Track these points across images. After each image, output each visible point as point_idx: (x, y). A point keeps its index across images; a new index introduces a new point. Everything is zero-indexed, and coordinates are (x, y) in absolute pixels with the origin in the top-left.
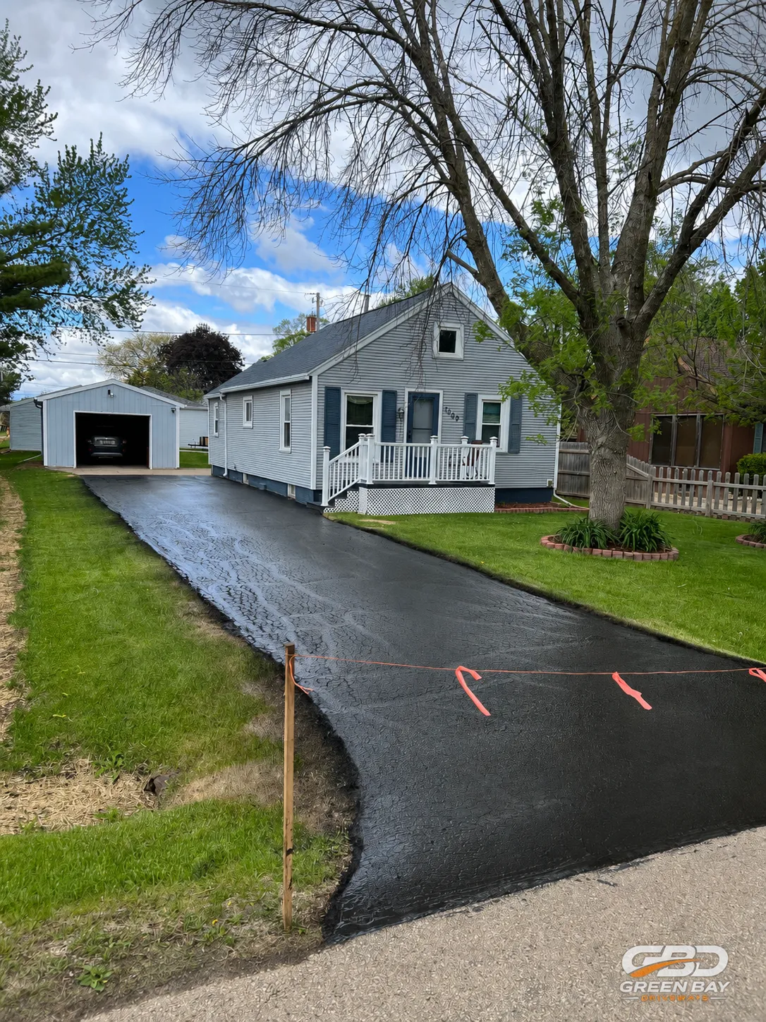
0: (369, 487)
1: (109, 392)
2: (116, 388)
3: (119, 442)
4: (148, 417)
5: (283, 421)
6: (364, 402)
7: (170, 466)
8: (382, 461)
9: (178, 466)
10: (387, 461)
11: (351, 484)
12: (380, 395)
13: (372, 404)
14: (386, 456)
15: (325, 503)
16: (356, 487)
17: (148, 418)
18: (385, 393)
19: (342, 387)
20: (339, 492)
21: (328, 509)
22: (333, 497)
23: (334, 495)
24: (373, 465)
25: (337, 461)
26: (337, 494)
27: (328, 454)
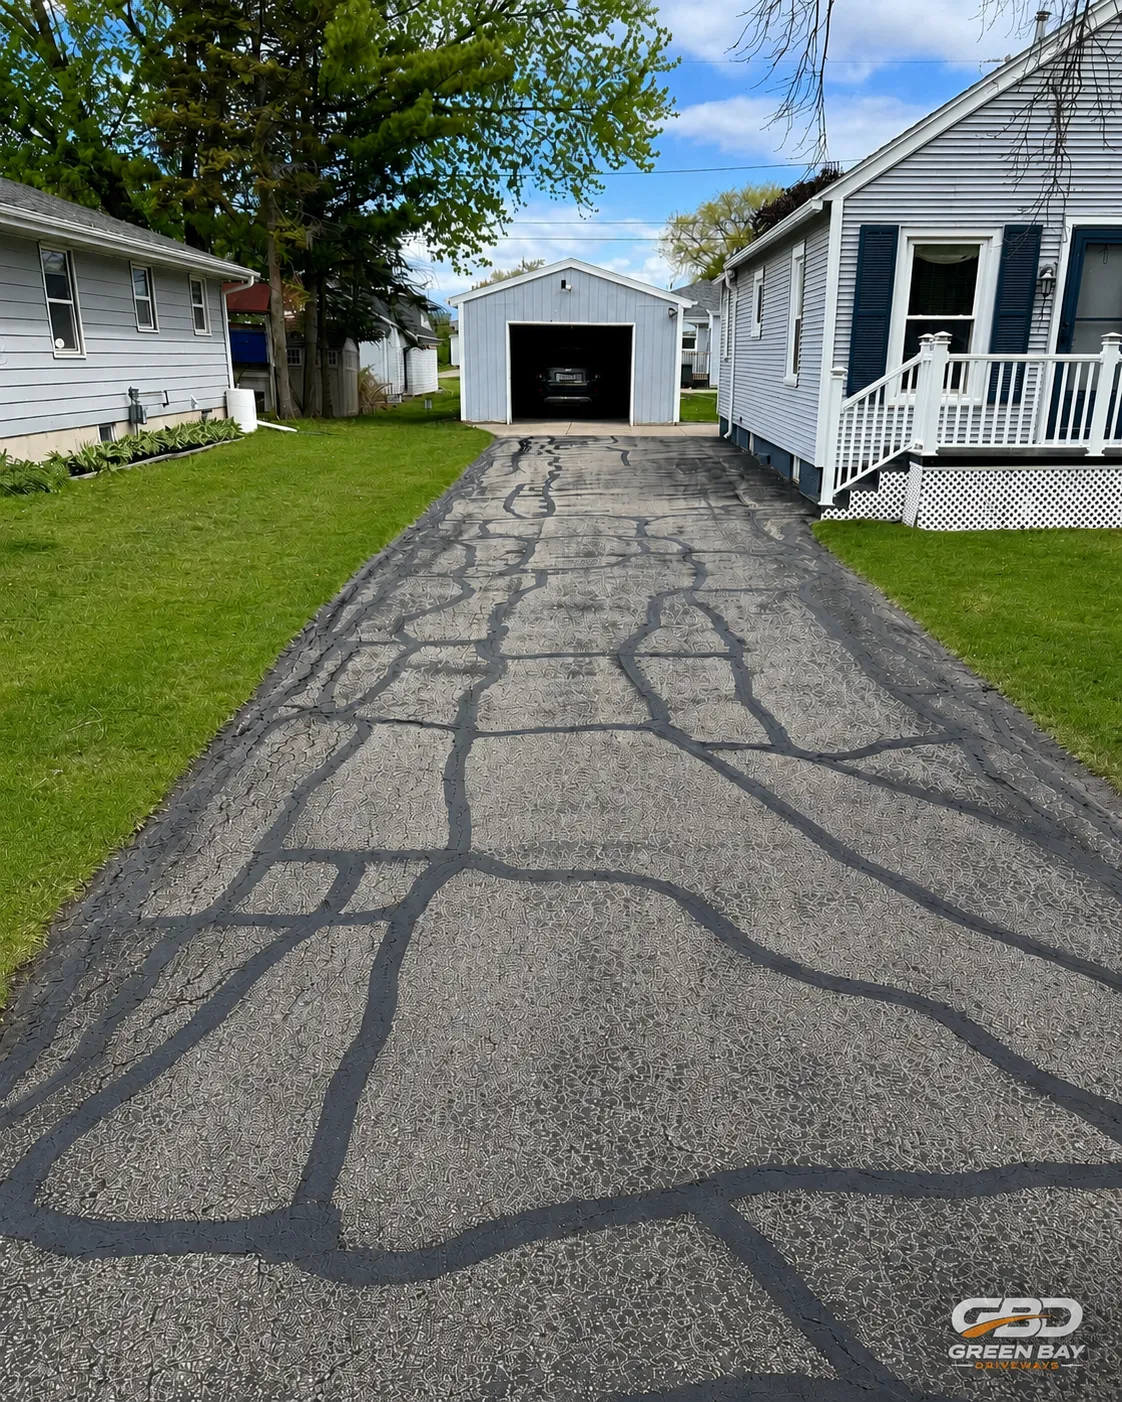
0: (927, 461)
1: (564, 284)
2: (575, 275)
3: (588, 377)
4: (631, 327)
5: (794, 316)
6: (957, 258)
7: (665, 419)
8: (991, 401)
9: (677, 419)
10: (1004, 401)
11: (892, 455)
12: (997, 237)
13: (975, 261)
14: (1005, 388)
15: (827, 497)
16: (902, 463)
17: (629, 329)
18: (1011, 232)
19: (901, 225)
20: (860, 475)
21: (832, 513)
22: (845, 485)
23: (850, 481)
24: (942, 409)
25: (862, 402)
26: (856, 479)
27: (839, 386)
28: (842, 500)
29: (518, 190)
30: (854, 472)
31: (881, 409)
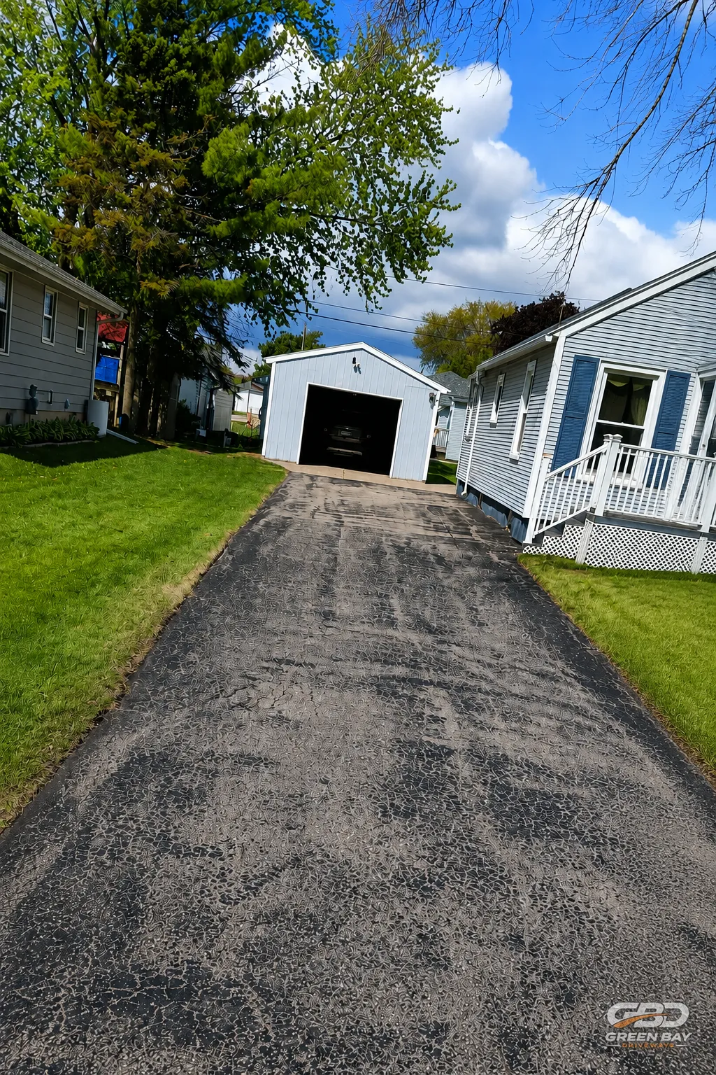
0: (597, 519)
1: (355, 360)
2: (364, 355)
4: (400, 402)
7: (415, 477)
9: (425, 479)
11: (575, 514)
12: (664, 377)
15: (528, 539)
16: (581, 519)
18: (672, 375)
19: (601, 359)
20: (552, 525)
21: (530, 549)
22: (541, 531)
23: (545, 528)
24: (611, 486)
25: (560, 475)
26: (549, 527)
27: (547, 462)
28: (538, 540)
29: (323, 282)
30: (548, 523)
31: (572, 482)
